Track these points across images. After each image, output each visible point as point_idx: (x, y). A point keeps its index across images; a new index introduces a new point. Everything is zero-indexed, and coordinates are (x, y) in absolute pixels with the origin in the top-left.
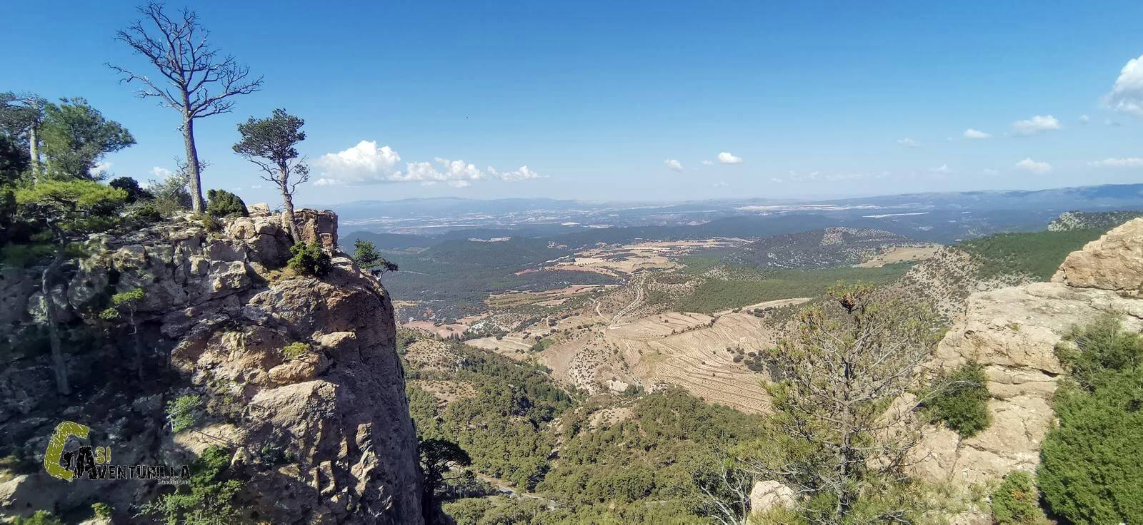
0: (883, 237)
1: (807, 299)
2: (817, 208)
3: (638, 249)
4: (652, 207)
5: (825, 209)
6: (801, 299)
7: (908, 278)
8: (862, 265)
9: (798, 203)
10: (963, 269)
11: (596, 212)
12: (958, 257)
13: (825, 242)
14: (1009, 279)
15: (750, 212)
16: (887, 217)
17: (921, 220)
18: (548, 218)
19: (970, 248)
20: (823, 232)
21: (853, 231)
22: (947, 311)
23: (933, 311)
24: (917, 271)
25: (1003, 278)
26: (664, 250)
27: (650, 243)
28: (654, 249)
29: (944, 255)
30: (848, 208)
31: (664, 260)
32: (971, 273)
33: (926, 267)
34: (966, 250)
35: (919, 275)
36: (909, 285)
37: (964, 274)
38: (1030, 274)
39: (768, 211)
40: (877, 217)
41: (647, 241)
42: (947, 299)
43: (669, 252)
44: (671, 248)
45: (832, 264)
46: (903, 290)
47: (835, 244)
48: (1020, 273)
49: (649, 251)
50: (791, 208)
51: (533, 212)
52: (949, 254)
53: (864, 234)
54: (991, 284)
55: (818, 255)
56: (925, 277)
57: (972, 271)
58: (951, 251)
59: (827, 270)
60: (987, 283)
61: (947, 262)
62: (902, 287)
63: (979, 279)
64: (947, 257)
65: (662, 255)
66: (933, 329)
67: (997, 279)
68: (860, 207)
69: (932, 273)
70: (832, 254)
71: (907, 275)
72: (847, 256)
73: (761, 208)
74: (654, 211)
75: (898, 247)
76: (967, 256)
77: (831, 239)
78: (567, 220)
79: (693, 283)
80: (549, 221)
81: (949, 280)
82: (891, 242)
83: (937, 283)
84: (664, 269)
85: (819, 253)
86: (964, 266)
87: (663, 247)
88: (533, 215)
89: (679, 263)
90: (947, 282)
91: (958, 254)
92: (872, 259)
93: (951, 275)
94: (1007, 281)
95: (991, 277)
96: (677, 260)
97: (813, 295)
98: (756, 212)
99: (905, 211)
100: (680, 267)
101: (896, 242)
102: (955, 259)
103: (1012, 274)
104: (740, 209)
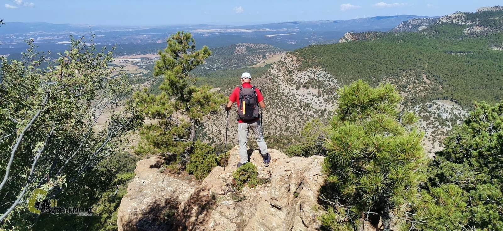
0: (268, 49)
1: (219, 89)
2: (238, 30)
3: (117, 60)
4: (131, 30)
5: (242, 31)
6: (216, 89)
7: (269, 73)
8: (254, 66)
9: (227, 28)
10: (293, 66)
11: (87, 33)
12: (292, 59)
13: (236, 53)
14: (311, 70)
15: (197, 33)
16: (274, 36)
17: (292, 38)
18: (46, 38)
19: (297, 54)
20: (236, 46)
21: (252, 45)
22: (283, 90)
23: (278, 90)
24: (273, 68)
25: (309, 70)
26: (137, 61)
27: (126, 56)
28: (129, 60)
29: (285, 59)
30: (255, 30)
31: (135, 68)
32: (296, 68)
33: (277, 66)
34: (295, 55)
35: (274, 70)
36: (269, 76)
37: (293, 69)
38: (321, 67)
39: (208, 33)
40: (270, 36)
41: (125, 55)
42: (284, 83)
43: (140, 62)
44: (142, 59)
45: (238, 66)
46: (266, 79)
47: (242, 53)
48: (316, 67)
49: (126, 62)
50: (223, 31)
51: (32, 33)
52: (287, 58)
53: (258, 47)
54: (303, 73)
55: (231, 61)
56: (276, 71)
57: (297, 67)
58: (288, 56)
59: (234, 70)
60: (301, 73)
61: (287, 62)
62: (265, 78)
63: (298, 71)
64: (287, 60)
65: (135, 64)
66: (277, 101)
67: (306, 71)
68: (261, 30)
69: (279, 69)
70: (239, 60)
71: (268, 71)
72: (247, 61)
73: (205, 31)
74: (132, 33)
75: (274, 54)
76: (295, 58)
77: (240, 50)
78: (63, 40)
79: (150, 83)
80: (47, 40)
81: (287, 73)
82: (270, 51)
83: (281, 75)
84: (135, 74)
85: (232, 59)
86: (293, 65)
87: (136, 59)
88: (32, 36)
89: (146, 69)
90: (285, 74)
91: (291, 58)
92: (260, 62)
93: (287, 70)
94: (310, 71)
95: (304, 70)
96: (144, 67)
97: (223, 86)
98: (201, 34)
99: (284, 32)
100: (146, 72)
101: (273, 51)
102: (290, 61)
103: (312, 68)
104: (191, 31)
